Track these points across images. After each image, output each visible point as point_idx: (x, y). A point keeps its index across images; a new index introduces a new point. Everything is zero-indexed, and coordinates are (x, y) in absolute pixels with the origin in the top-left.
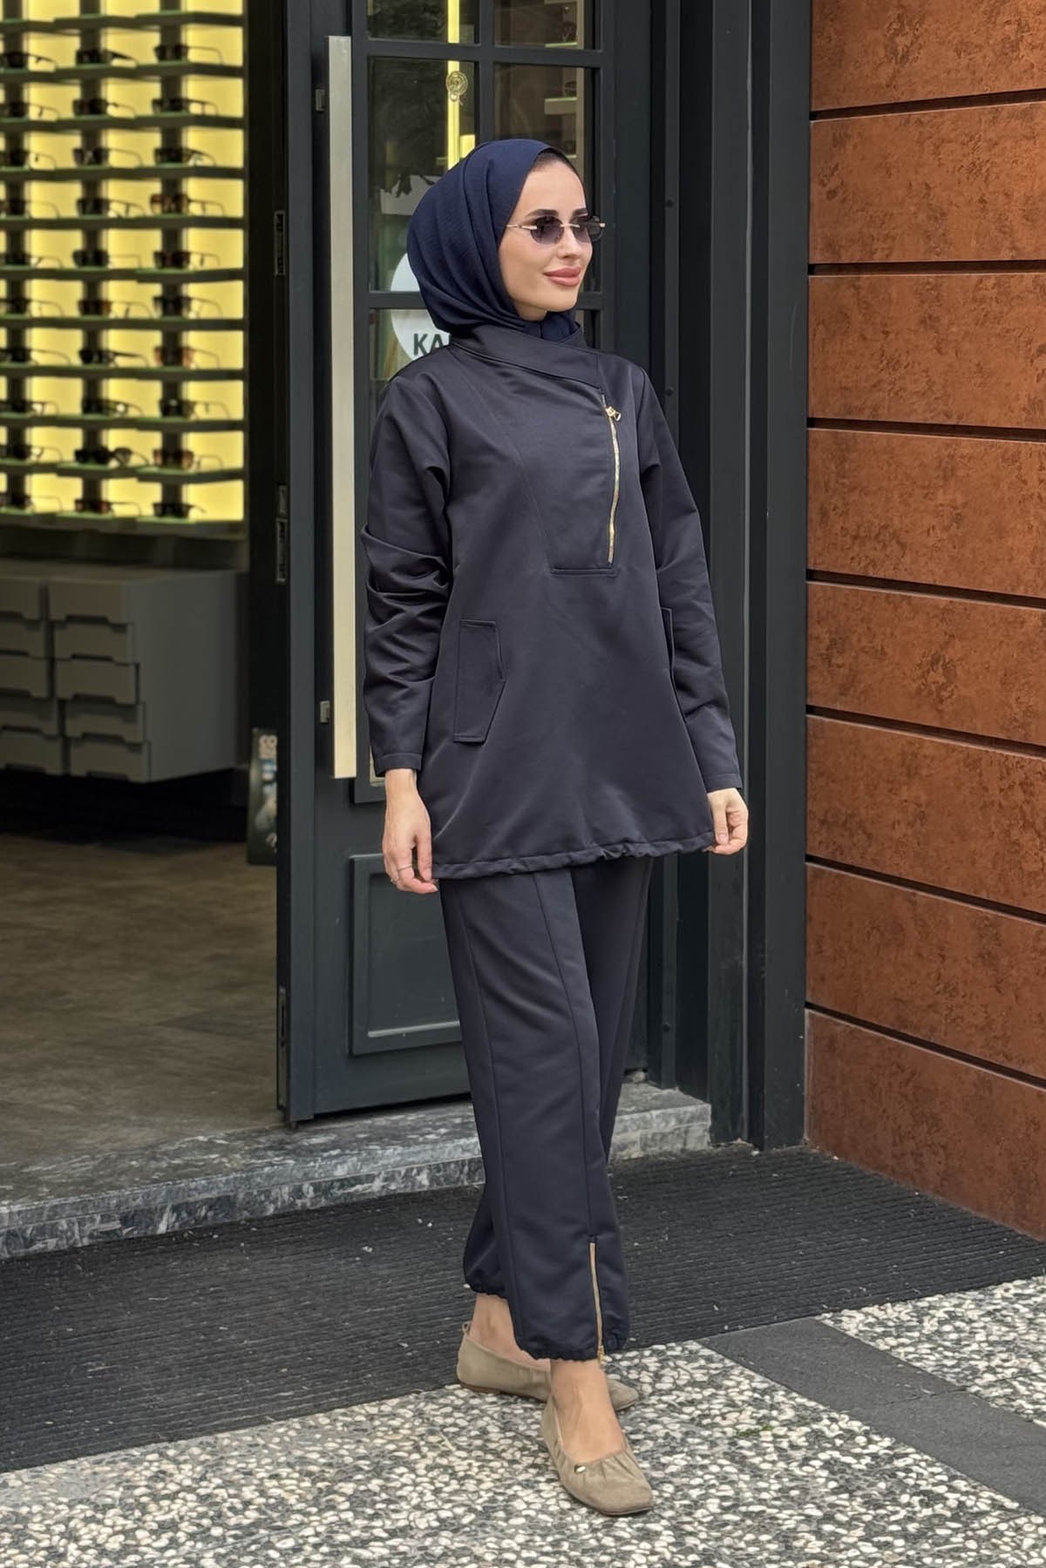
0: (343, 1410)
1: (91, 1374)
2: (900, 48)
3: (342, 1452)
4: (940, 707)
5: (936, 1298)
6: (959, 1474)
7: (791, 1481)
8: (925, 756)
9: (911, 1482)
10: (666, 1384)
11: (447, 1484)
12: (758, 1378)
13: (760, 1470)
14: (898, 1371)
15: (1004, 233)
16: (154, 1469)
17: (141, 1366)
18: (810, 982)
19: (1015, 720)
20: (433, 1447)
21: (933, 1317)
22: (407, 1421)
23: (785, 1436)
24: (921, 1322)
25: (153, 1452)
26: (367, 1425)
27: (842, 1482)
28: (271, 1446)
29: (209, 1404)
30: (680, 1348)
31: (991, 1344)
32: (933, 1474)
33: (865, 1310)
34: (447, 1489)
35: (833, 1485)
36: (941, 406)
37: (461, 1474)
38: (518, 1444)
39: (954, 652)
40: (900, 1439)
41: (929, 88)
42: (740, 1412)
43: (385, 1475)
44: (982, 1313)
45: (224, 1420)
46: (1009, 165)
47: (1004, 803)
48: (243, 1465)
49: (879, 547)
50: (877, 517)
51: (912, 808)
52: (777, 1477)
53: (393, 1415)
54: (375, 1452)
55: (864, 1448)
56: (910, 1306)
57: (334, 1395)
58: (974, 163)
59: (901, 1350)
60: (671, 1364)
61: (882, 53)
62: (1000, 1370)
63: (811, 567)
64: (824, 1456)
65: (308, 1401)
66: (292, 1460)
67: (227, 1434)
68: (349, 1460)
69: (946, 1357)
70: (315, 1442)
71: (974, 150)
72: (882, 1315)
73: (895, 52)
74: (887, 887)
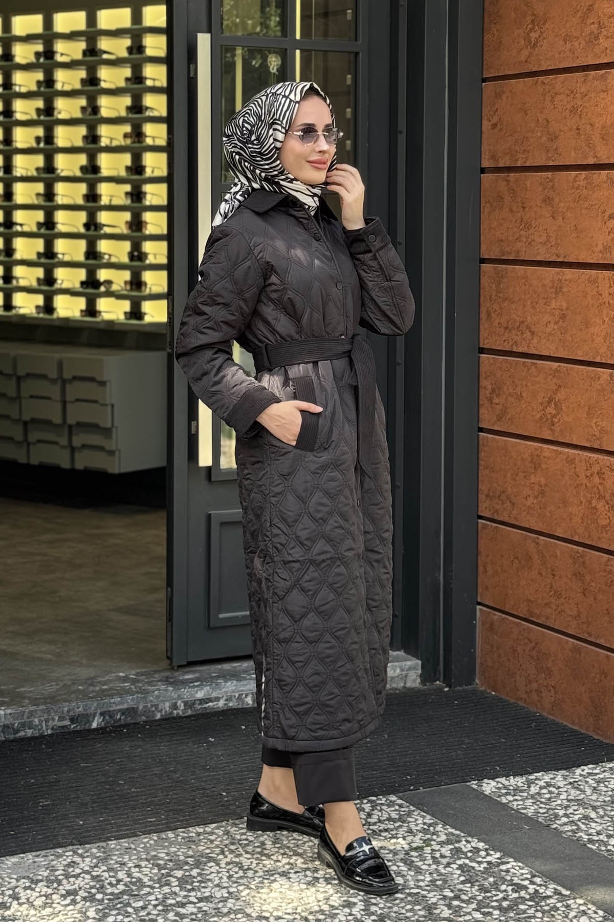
0: (183, 830)
1: (41, 806)
2: (533, 40)
3: (179, 853)
4: (553, 428)
5: (540, 774)
6: (537, 874)
7: (438, 876)
8: (545, 457)
9: (509, 878)
10: (374, 819)
11: (236, 873)
12: (428, 817)
13: (421, 869)
14: (511, 815)
15: (590, 147)
16: (69, 860)
17: (70, 802)
18: (480, 590)
19: (595, 435)
20: (232, 852)
21: (537, 784)
22: (219, 836)
23: (439, 850)
24: (529, 787)
25: (70, 851)
26: (196, 839)
27: (468, 877)
28: (138, 849)
29: (106, 825)
30: (385, 799)
31: (569, 801)
32: (522, 874)
33: (497, 780)
34: (236, 876)
35: (462, 878)
36: (554, 250)
37: (246, 867)
38: (282, 851)
39: (561, 395)
40: (506, 854)
41: (548, 63)
42: (414, 836)
43: (201, 867)
44: (566, 783)
45: (113, 834)
46: (593, 108)
47: (588, 484)
48: (121, 859)
49: (519, 333)
50: (518, 316)
51: (536, 487)
52: (430, 874)
53: (212, 833)
54: (199, 854)
55: (483, 858)
56: (524, 778)
57: (179, 821)
58: (573, 107)
59: (515, 803)
60: (378, 808)
61: (522, 42)
62: (572, 816)
63: (481, 346)
64: (459, 862)
65: (163, 824)
66: (149, 857)
67: (115, 842)
68: (182, 858)
69: (541, 808)
70: (164, 848)
71: (574, 98)
72: (506, 783)
73: (530, 42)
74: (522, 534)
